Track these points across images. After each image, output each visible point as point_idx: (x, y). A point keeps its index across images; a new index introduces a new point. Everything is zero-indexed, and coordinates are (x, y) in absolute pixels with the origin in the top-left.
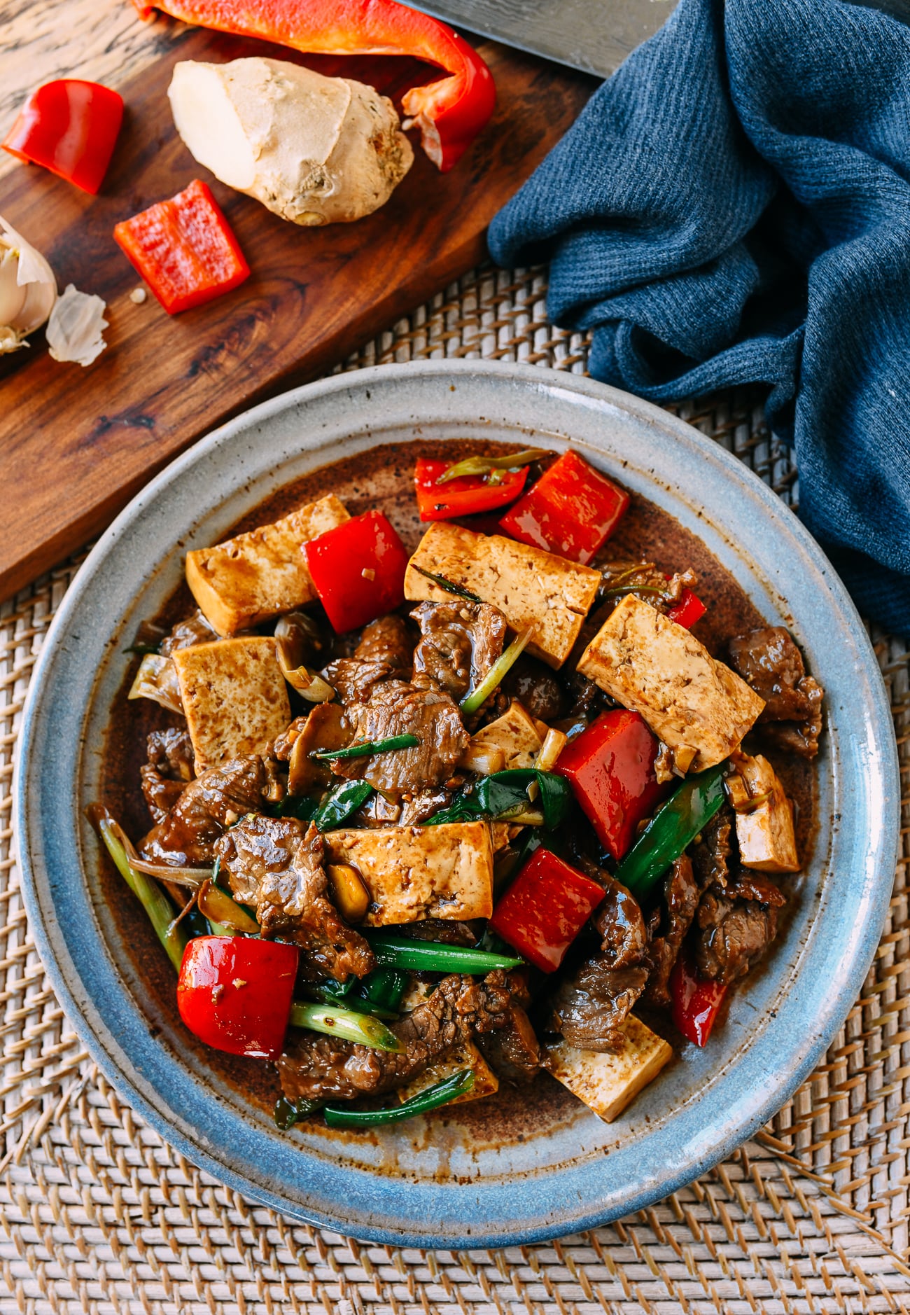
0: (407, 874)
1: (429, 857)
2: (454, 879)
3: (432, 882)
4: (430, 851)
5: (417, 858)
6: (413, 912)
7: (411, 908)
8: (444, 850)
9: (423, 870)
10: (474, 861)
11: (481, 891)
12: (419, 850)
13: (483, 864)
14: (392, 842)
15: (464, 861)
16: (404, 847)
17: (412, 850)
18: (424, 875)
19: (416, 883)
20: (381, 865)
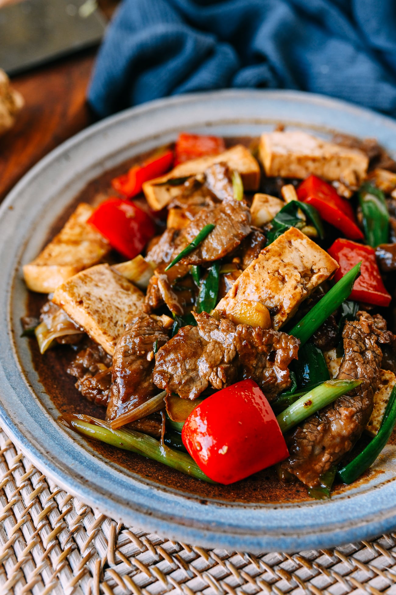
0: (279, 274)
1: (282, 258)
2: (305, 260)
3: (296, 268)
4: (280, 255)
5: (277, 263)
6: (299, 289)
7: (296, 288)
8: (287, 251)
9: (285, 266)
10: (306, 246)
11: (323, 257)
12: (274, 259)
13: (311, 243)
14: (257, 266)
15: (301, 248)
16: (265, 263)
17: (270, 261)
18: (287, 268)
19: (287, 275)
20: (261, 283)
